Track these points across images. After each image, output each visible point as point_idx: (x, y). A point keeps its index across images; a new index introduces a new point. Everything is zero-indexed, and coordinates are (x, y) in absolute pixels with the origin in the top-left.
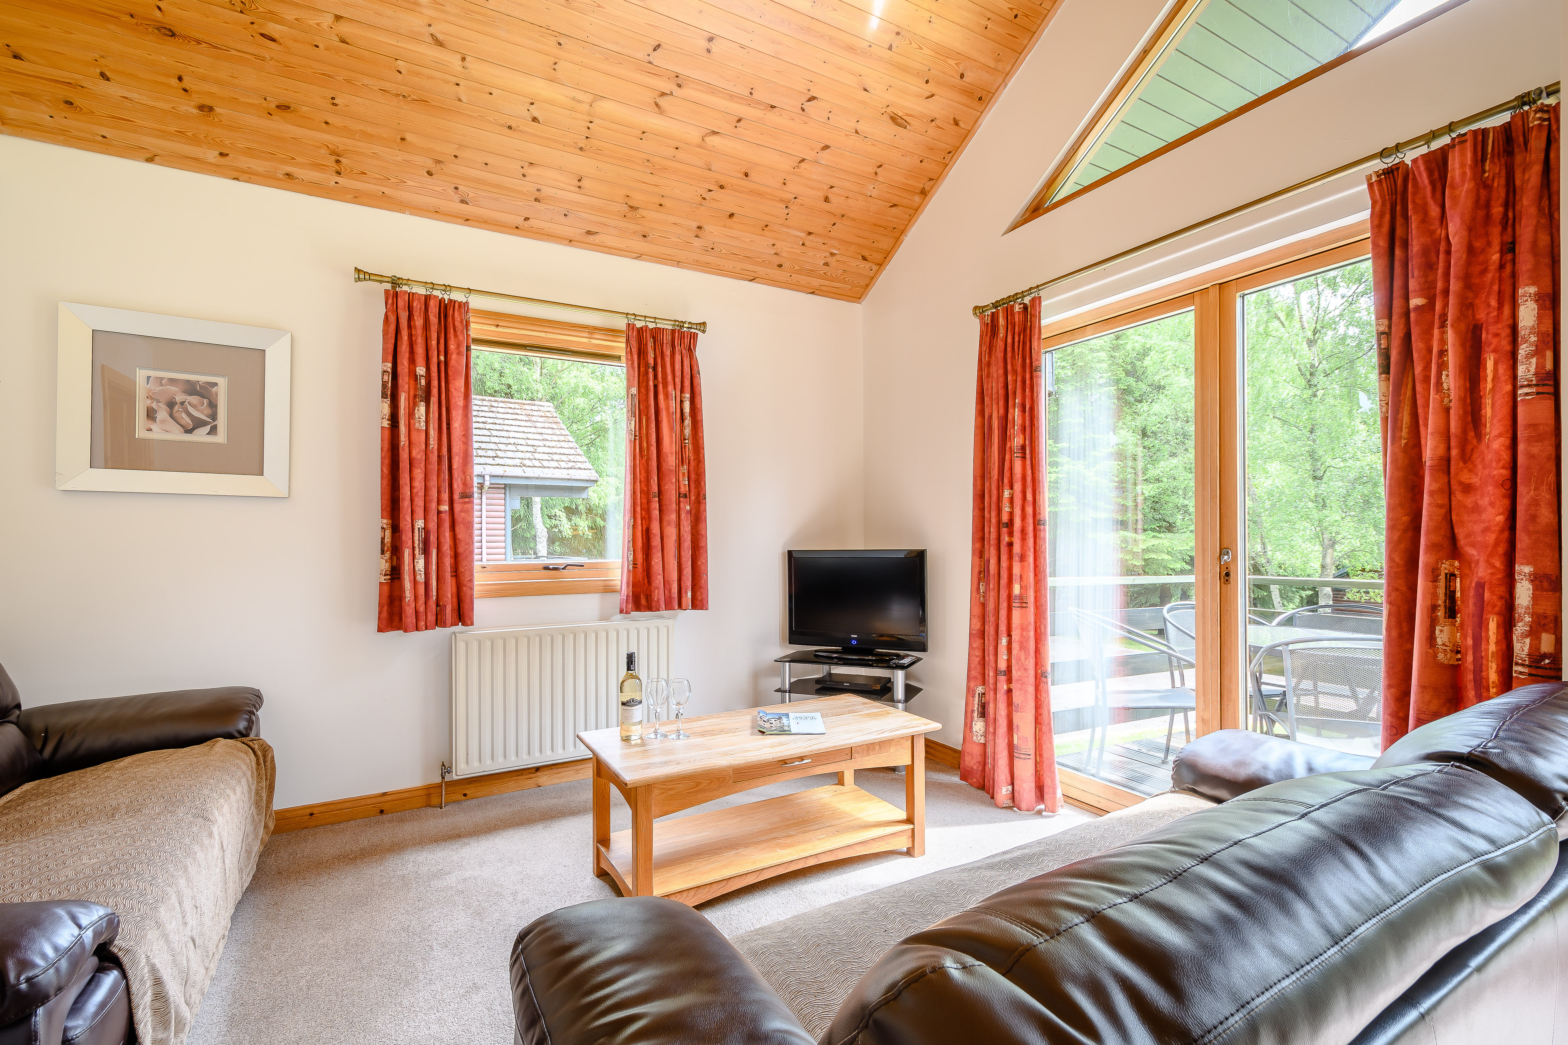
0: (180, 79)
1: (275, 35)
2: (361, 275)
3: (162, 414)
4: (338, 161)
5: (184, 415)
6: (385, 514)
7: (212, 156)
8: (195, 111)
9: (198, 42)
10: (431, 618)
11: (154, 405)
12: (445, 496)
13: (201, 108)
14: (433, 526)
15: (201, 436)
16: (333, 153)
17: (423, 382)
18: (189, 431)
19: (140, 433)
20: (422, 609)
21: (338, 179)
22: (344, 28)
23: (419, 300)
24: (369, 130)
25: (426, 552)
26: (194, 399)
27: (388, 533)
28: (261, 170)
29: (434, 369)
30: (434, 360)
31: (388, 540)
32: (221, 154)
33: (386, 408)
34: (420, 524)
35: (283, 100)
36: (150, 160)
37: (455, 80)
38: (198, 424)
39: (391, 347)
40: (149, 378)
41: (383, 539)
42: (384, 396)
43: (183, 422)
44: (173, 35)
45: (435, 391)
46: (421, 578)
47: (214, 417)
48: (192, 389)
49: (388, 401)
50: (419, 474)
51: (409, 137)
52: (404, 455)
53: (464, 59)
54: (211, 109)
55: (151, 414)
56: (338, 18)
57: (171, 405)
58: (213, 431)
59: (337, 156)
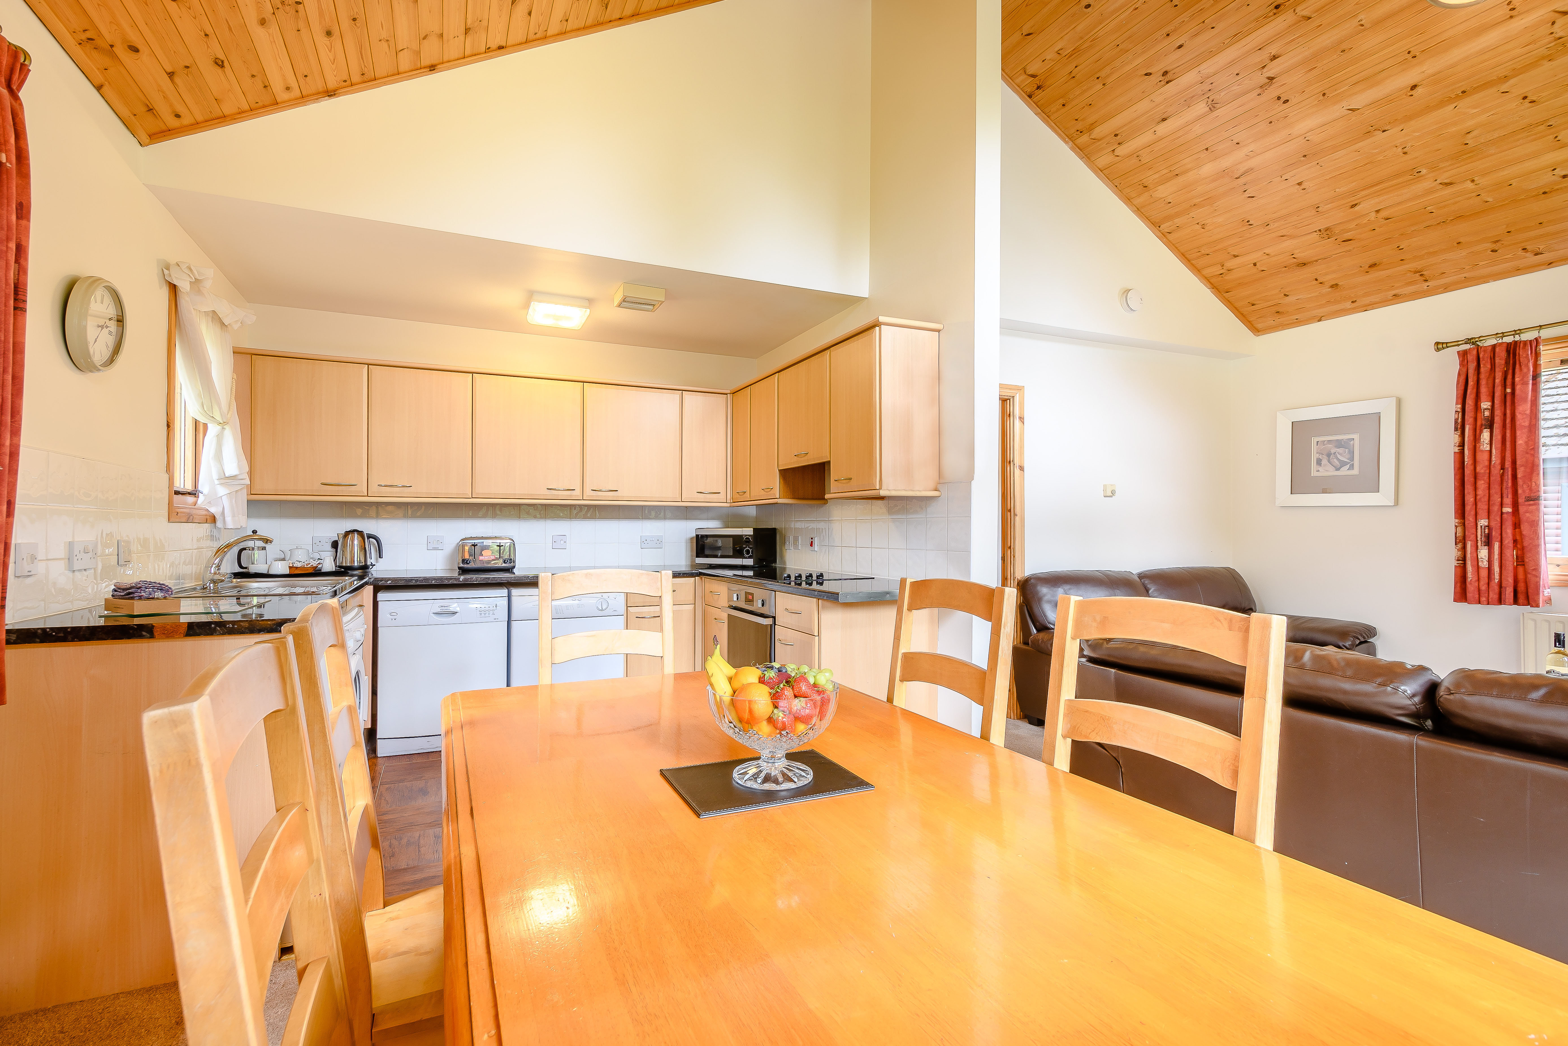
0: (1316, 280)
1: (1350, 238)
2: (1440, 346)
3: (1324, 461)
4: (1421, 275)
5: (1335, 460)
6: (1457, 515)
7: (1348, 305)
8: (1330, 289)
9: (1316, 261)
10: (1494, 595)
11: (1320, 457)
12: (1508, 500)
13: (1332, 287)
14: (1495, 524)
15: (1344, 471)
16: (1416, 272)
17: (1487, 413)
18: (1338, 469)
19: (1314, 473)
20: (1484, 588)
21: (1427, 284)
22: (1383, 214)
23: (1485, 351)
24: (1431, 250)
25: (1488, 543)
26: (1341, 450)
27: (1459, 529)
28: (1377, 300)
29: (1497, 401)
30: (1498, 393)
31: (1459, 534)
32: (1352, 302)
33: (1456, 438)
34: (1483, 522)
35: (1371, 262)
36: (1319, 321)
37: (1475, 194)
38: (1343, 464)
39: (1461, 392)
40: (1318, 442)
41: (1456, 533)
42: (1456, 429)
43: (1334, 464)
44: (1305, 264)
45: (1498, 419)
46: (1484, 564)
47: (1352, 459)
48: (1339, 444)
49: (1459, 433)
50: (1482, 484)
51: (1461, 240)
52: (1468, 471)
53: (1473, 181)
54: (1337, 285)
55: (1319, 462)
56: (1378, 211)
57: (1329, 455)
58: (1352, 467)
59: (1420, 272)
